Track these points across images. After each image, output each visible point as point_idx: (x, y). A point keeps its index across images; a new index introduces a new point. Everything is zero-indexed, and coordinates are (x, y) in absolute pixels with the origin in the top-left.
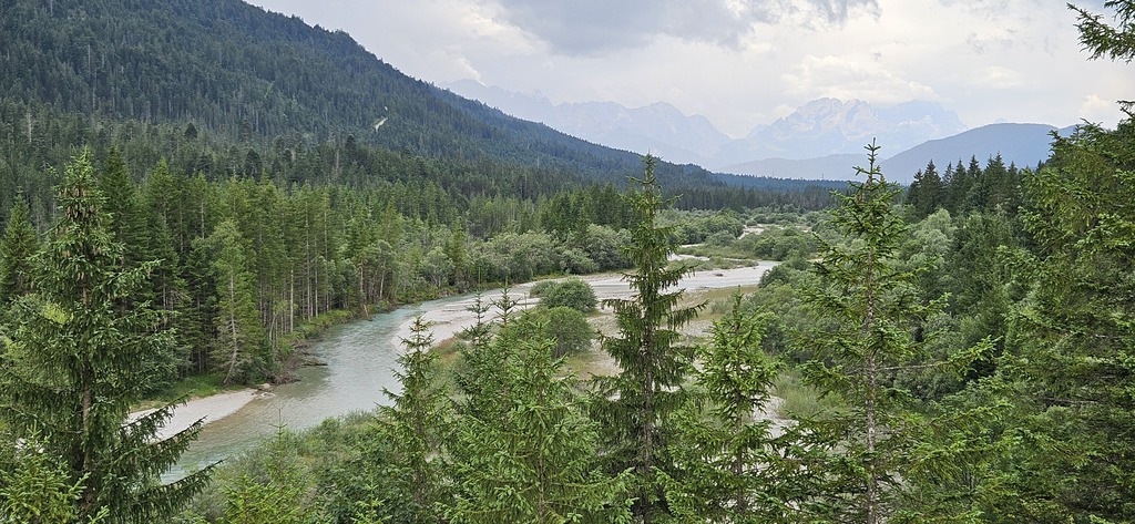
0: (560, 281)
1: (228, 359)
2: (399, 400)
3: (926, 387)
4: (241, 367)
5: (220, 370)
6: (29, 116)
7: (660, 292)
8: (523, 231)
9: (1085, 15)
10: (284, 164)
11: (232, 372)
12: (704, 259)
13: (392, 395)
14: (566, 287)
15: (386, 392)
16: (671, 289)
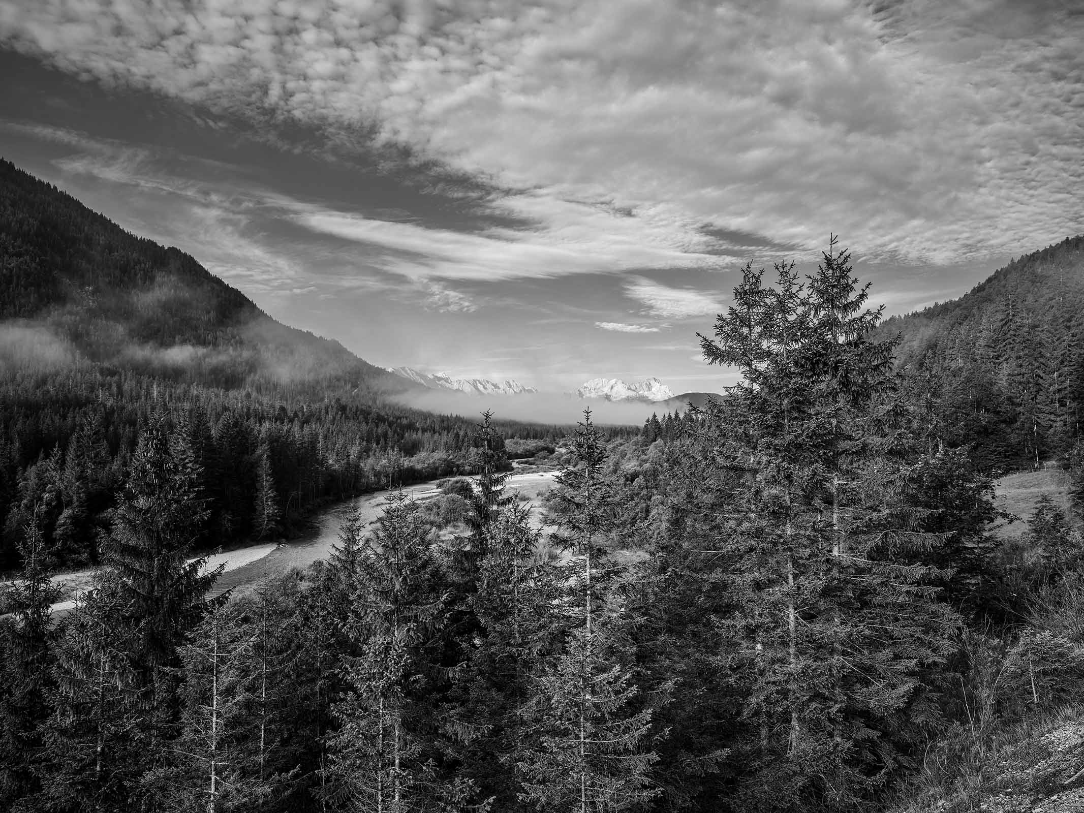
0: (454, 479)
1: (261, 525)
2: (341, 552)
3: (651, 538)
4: (269, 530)
5: (258, 531)
6: (155, 386)
7: (493, 488)
8: (433, 451)
9: (705, 339)
10: (300, 414)
11: (263, 533)
12: (534, 466)
13: (337, 549)
14: (457, 482)
15: (334, 546)
16: (499, 488)
